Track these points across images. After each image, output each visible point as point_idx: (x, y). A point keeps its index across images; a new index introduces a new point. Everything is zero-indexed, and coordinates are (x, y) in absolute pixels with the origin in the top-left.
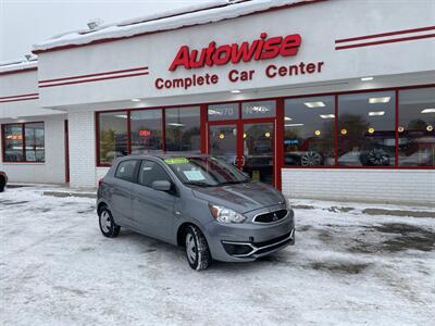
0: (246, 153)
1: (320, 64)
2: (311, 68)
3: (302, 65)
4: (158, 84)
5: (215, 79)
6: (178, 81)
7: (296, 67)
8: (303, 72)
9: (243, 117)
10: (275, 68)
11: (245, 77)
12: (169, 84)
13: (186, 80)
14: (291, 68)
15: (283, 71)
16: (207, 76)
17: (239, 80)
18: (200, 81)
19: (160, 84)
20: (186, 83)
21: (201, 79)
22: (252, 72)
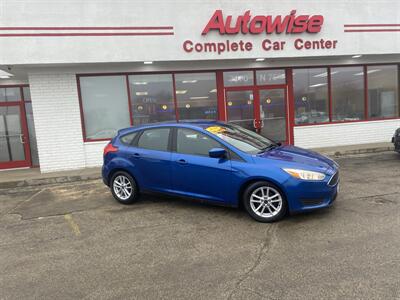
0: (262, 116)
1: (335, 42)
2: (329, 45)
3: (322, 41)
4: (186, 46)
5: (249, 46)
6: (210, 45)
7: (317, 42)
8: (323, 47)
9: (258, 84)
10: (302, 42)
11: (277, 47)
12: (199, 48)
13: (219, 45)
14: (314, 43)
15: (308, 45)
16: (241, 43)
17: (272, 49)
18: (234, 47)
19: (189, 47)
20: (220, 48)
21: (235, 45)
22: (283, 43)
